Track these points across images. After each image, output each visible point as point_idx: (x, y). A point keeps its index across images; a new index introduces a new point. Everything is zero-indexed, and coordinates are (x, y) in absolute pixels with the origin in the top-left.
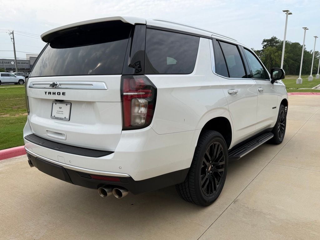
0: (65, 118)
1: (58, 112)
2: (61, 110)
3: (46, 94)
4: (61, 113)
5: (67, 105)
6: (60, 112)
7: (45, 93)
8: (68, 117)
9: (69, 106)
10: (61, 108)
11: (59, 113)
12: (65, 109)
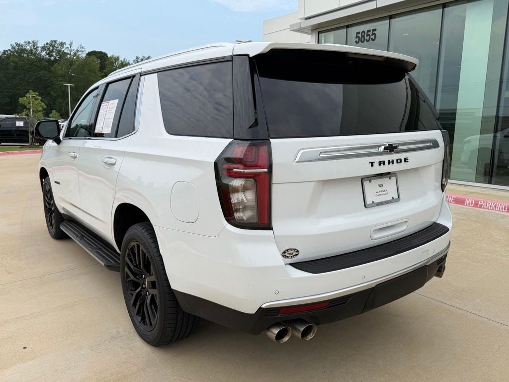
0: (393, 198)
1: (379, 193)
2: (382, 189)
3: (372, 166)
4: (385, 193)
5: (390, 178)
6: (383, 193)
7: (370, 164)
8: (396, 197)
9: (394, 179)
10: (383, 185)
11: (380, 195)
12: (389, 185)
